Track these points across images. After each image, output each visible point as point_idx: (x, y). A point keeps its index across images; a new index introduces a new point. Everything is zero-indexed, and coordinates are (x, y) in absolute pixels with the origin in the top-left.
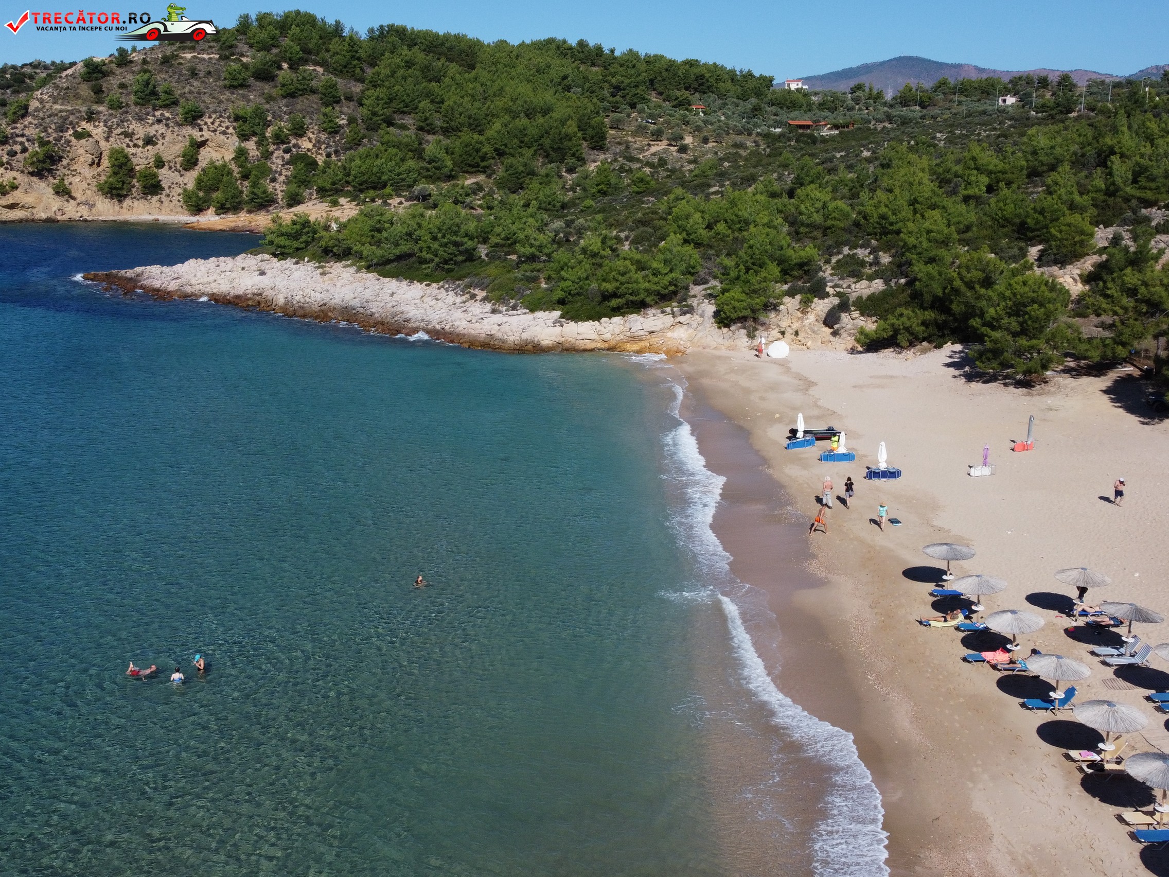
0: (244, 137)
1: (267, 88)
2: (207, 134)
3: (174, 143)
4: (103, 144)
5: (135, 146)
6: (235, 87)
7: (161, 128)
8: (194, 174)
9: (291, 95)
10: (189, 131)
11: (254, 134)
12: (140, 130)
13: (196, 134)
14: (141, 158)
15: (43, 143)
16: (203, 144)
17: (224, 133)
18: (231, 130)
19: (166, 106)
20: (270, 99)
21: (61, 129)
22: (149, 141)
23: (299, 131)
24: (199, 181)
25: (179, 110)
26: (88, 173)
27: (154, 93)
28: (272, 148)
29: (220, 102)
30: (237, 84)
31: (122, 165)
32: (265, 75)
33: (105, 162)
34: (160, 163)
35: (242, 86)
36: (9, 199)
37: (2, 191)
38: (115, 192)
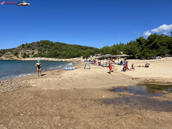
2: (35, 51)
4: (23, 52)
7: (30, 50)
8: (33, 55)
9: (45, 47)
15: (16, 52)
18: (38, 51)
19: (31, 48)
20: (42, 48)
21: (18, 50)
22: (28, 52)
23: (45, 51)
28: (42, 52)
29: (37, 48)
32: (42, 46)
33: (23, 54)
34: (29, 54)
35: (39, 46)
36: (11, 58)
37: (10, 57)
38: (24, 57)
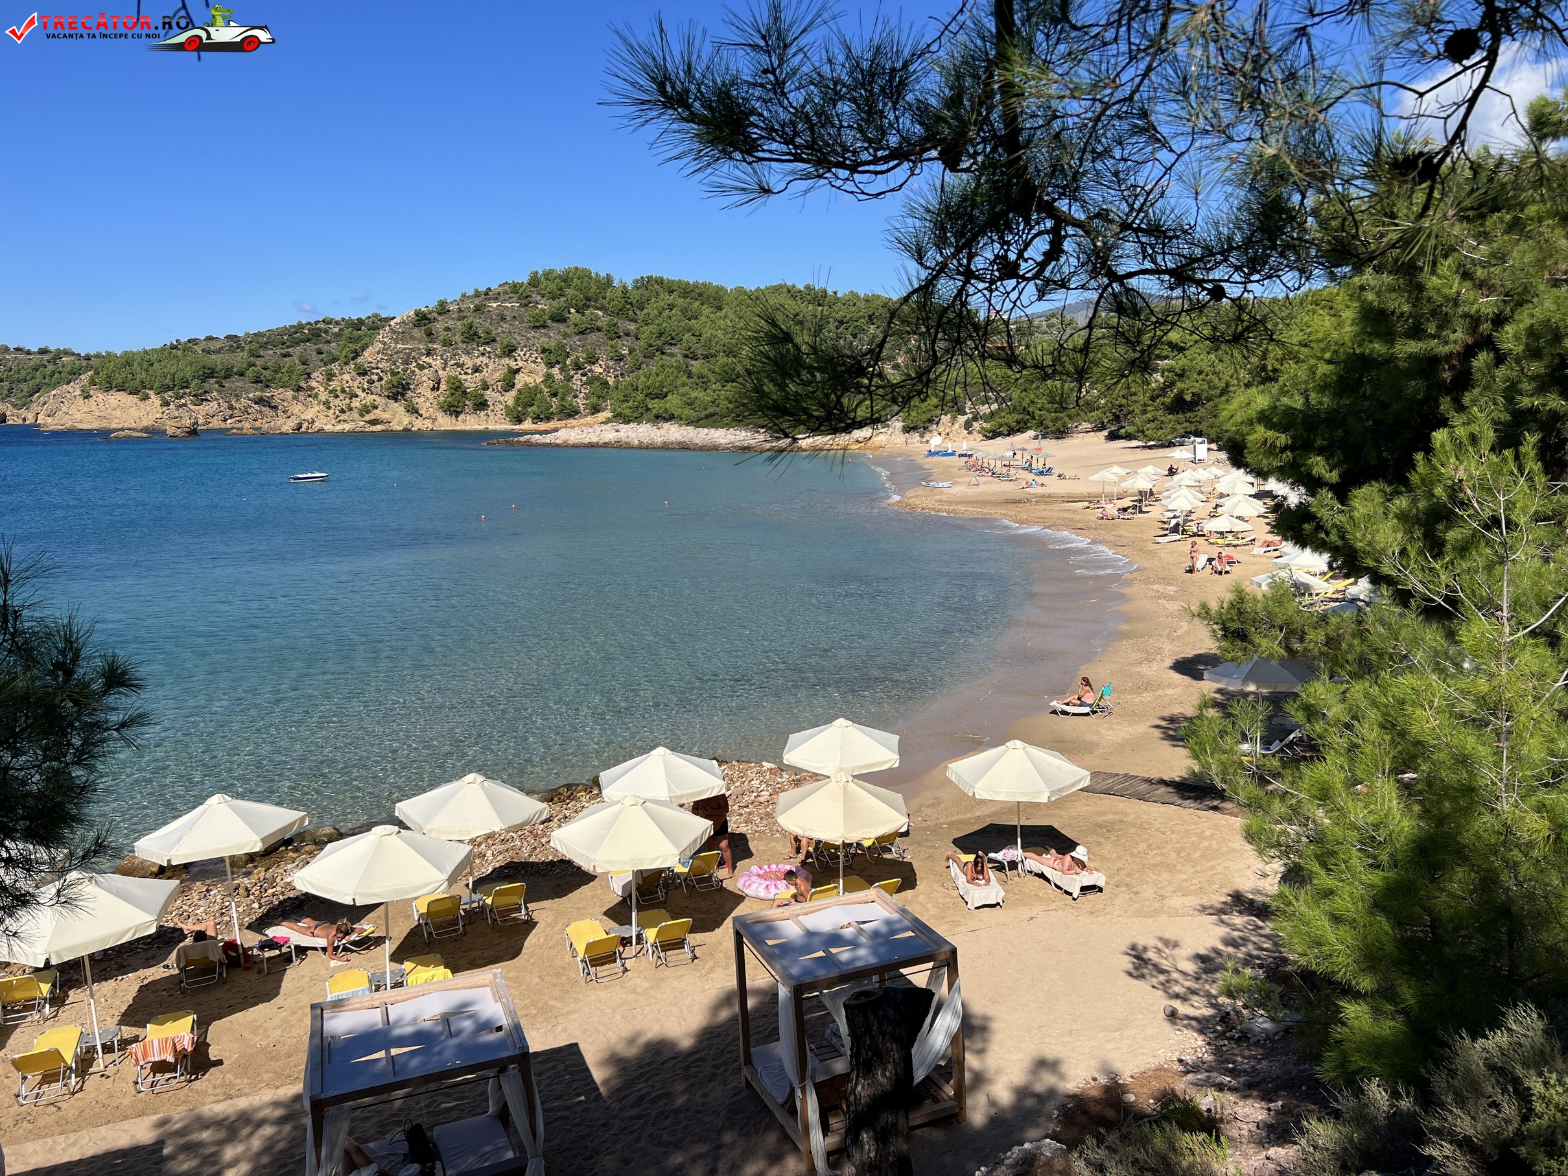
0: (551, 365)
1: (562, 327)
2: (520, 364)
3: (495, 370)
4: (441, 372)
5: (466, 373)
6: (537, 327)
7: (485, 360)
8: (513, 393)
9: (582, 333)
10: (506, 361)
11: (558, 362)
12: (469, 362)
13: (513, 364)
14: (471, 382)
15: (394, 374)
16: (517, 371)
17: (534, 362)
18: (539, 360)
19: (487, 343)
20: (566, 336)
21: (406, 362)
22: (476, 370)
23: (593, 360)
24: (517, 399)
25: (497, 345)
26: (429, 394)
27: (475, 334)
28: (572, 372)
29: (528, 339)
30: (539, 325)
31: (457, 387)
32: (559, 318)
33: (443, 387)
34: (485, 387)
35: (544, 327)
36: (368, 417)
37: (365, 410)
38: (453, 410)
